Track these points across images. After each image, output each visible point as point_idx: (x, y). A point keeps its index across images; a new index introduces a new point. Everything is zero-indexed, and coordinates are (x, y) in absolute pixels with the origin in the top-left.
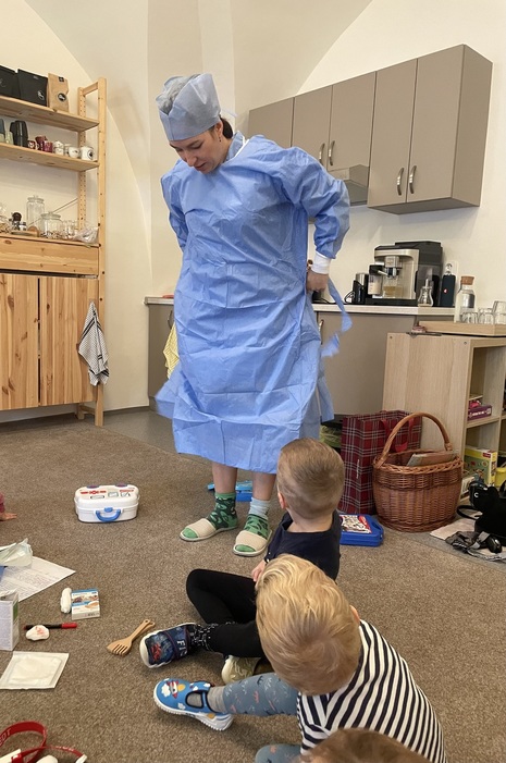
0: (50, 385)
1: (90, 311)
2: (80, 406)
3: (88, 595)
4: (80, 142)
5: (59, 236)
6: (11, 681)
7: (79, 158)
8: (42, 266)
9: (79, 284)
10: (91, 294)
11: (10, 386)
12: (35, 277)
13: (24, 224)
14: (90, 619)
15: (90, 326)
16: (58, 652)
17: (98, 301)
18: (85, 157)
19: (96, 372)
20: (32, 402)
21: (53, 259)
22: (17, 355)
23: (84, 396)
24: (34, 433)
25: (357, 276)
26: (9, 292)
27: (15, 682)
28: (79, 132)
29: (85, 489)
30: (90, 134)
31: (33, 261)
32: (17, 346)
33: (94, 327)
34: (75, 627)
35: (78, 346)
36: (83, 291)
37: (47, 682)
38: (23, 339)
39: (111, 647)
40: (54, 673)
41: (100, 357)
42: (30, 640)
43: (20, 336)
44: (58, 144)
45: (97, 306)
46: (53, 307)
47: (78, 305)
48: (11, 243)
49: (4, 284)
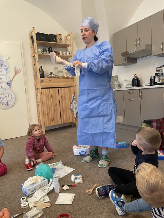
0: (64, 118)
2: (72, 123)
3: (79, 176)
4: (66, 51)
5: (63, 77)
6: (59, 202)
7: (66, 55)
9: (69, 89)
10: (72, 92)
11: (53, 119)
12: (57, 89)
13: (53, 75)
14: (80, 184)
15: (73, 101)
16: (72, 193)
17: (74, 93)
18: (68, 54)
19: (76, 113)
20: (59, 123)
21: (62, 83)
22: (54, 110)
23: (73, 120)
24: (61, 131)
25: (151, 77)
26: (51, 93)
27: (60, 202)
28: (66, 48)
29: (75, 146)
30: (69, 48)
31: (56, 85)
32: (54, 108)
34: (76, 186)
35: (70, 106)
36: (70, 91)
37: (69, 202)
38: (55, 106)
39: (87, 192)
40: (71, 199)
41: (76, 109)
42: (64, 190)
44: (60, 52)
45: (74, 95)
46: (63, 96)
47: (69, 95)
48: (50, 80)
49: (49, 91)
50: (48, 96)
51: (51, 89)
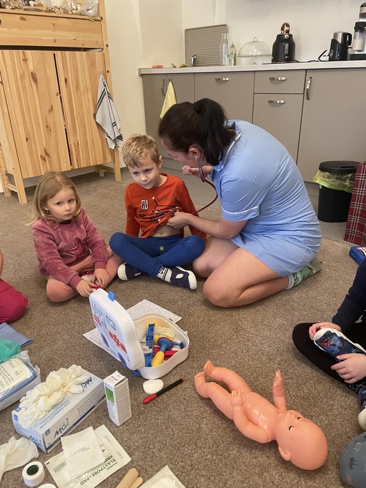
0: (77, 151)
1: (101, 84)
2: (100, 167)
5: (65, 10)
8: (55, 41)
9: (88, 56)
10: (99, 68)
11: (46, 154)
12: (51, 53)
15: (102, 98)
17: (106, 73)
19: (113, 138)
20: (66, 166)
21: (63, 33)
22: (47, 126)
23: (105, 158)
26: (31, 68)
31: (45, 36)
32: (46, 119)
33: (106, 98)
35: (95, 115)
36: (93, 64)
38: (50, 112)
41: (114, 124)
43: (47, 109)
45: (106, 78)
46: (70, 81)
48: (25, 20)
49: (25, 60)
50: (22, 77)
51: (28, 52)
